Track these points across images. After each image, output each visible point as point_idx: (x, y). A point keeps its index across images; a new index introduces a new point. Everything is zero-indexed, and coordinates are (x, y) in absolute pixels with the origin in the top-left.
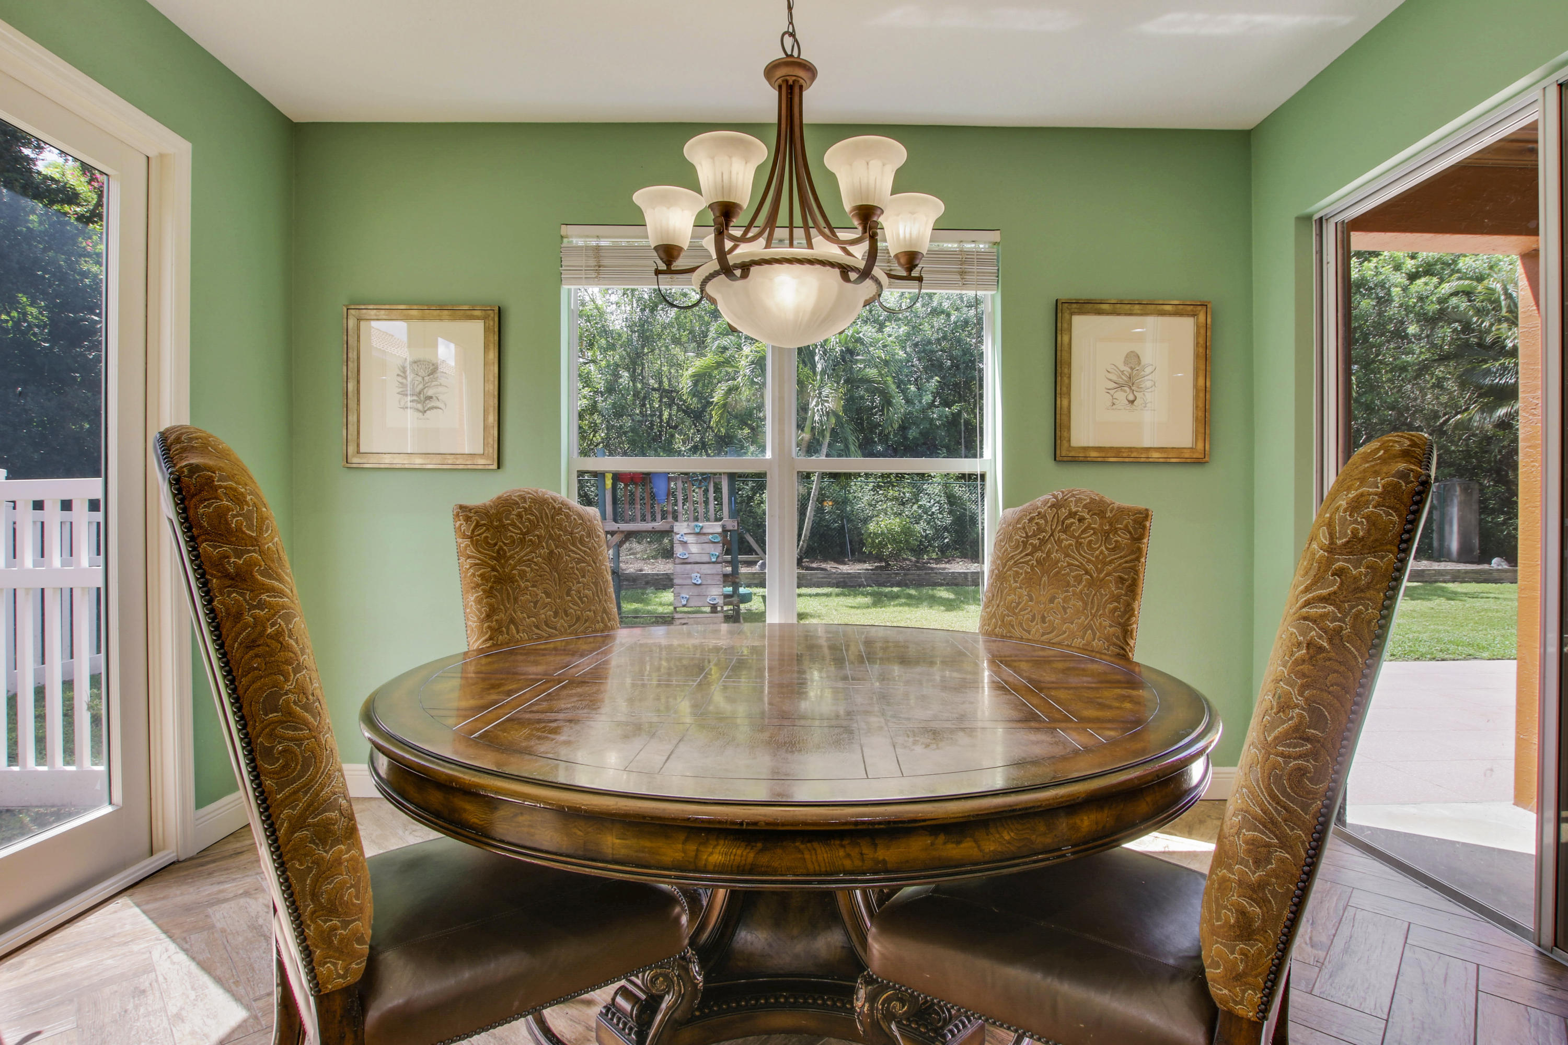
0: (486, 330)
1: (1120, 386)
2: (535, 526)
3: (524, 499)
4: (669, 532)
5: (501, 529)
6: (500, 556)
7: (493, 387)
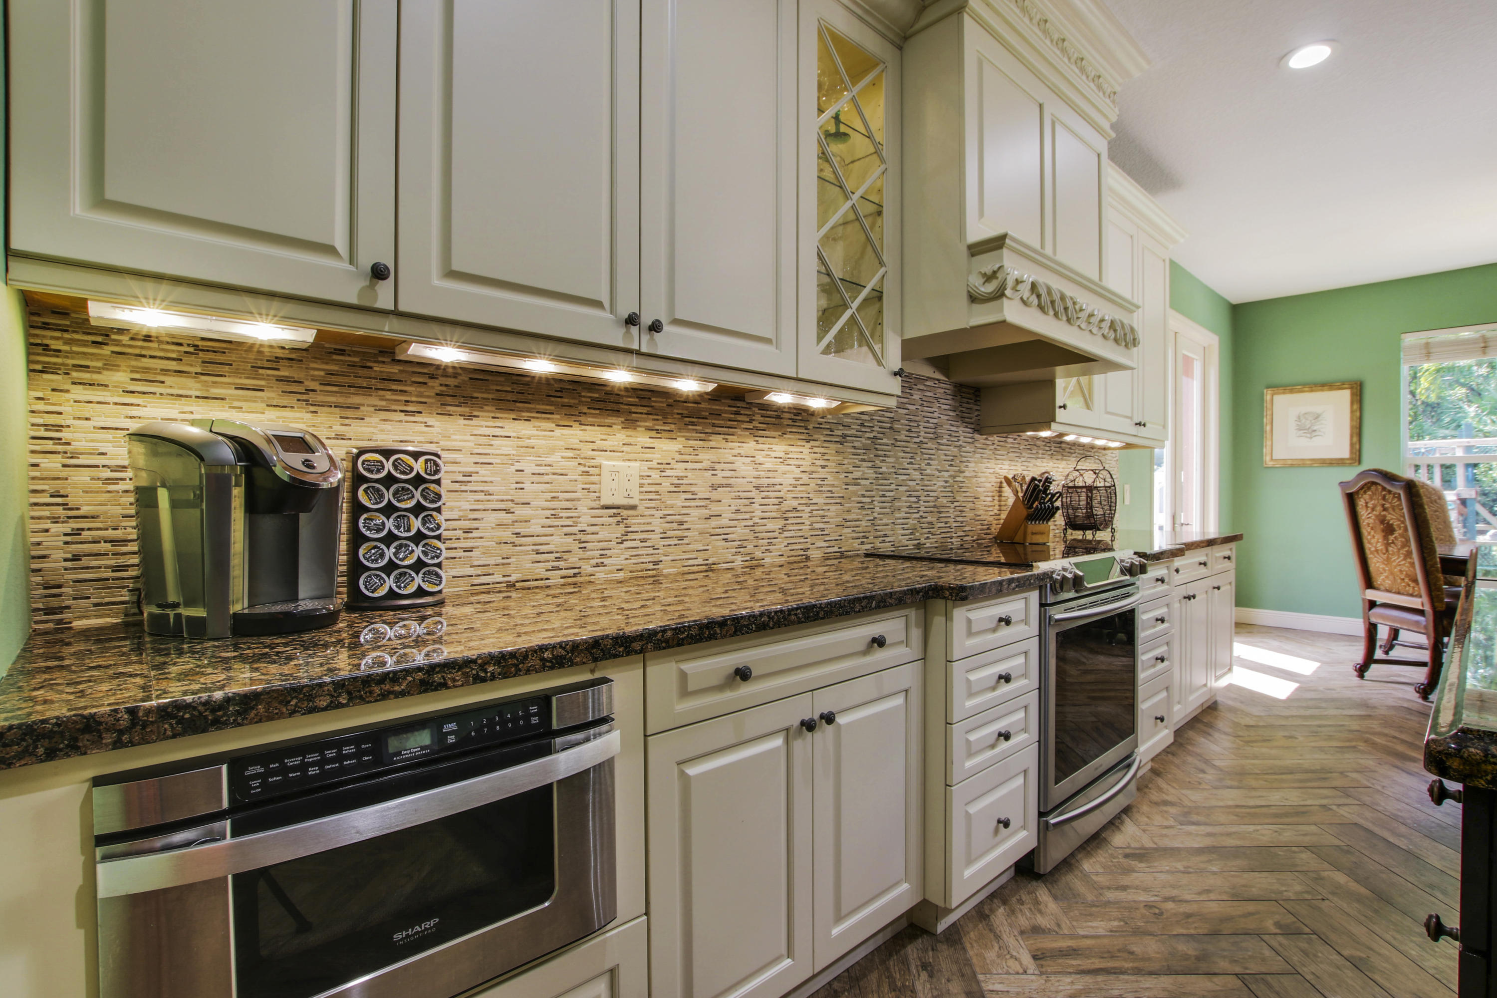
7: (1356, 423)
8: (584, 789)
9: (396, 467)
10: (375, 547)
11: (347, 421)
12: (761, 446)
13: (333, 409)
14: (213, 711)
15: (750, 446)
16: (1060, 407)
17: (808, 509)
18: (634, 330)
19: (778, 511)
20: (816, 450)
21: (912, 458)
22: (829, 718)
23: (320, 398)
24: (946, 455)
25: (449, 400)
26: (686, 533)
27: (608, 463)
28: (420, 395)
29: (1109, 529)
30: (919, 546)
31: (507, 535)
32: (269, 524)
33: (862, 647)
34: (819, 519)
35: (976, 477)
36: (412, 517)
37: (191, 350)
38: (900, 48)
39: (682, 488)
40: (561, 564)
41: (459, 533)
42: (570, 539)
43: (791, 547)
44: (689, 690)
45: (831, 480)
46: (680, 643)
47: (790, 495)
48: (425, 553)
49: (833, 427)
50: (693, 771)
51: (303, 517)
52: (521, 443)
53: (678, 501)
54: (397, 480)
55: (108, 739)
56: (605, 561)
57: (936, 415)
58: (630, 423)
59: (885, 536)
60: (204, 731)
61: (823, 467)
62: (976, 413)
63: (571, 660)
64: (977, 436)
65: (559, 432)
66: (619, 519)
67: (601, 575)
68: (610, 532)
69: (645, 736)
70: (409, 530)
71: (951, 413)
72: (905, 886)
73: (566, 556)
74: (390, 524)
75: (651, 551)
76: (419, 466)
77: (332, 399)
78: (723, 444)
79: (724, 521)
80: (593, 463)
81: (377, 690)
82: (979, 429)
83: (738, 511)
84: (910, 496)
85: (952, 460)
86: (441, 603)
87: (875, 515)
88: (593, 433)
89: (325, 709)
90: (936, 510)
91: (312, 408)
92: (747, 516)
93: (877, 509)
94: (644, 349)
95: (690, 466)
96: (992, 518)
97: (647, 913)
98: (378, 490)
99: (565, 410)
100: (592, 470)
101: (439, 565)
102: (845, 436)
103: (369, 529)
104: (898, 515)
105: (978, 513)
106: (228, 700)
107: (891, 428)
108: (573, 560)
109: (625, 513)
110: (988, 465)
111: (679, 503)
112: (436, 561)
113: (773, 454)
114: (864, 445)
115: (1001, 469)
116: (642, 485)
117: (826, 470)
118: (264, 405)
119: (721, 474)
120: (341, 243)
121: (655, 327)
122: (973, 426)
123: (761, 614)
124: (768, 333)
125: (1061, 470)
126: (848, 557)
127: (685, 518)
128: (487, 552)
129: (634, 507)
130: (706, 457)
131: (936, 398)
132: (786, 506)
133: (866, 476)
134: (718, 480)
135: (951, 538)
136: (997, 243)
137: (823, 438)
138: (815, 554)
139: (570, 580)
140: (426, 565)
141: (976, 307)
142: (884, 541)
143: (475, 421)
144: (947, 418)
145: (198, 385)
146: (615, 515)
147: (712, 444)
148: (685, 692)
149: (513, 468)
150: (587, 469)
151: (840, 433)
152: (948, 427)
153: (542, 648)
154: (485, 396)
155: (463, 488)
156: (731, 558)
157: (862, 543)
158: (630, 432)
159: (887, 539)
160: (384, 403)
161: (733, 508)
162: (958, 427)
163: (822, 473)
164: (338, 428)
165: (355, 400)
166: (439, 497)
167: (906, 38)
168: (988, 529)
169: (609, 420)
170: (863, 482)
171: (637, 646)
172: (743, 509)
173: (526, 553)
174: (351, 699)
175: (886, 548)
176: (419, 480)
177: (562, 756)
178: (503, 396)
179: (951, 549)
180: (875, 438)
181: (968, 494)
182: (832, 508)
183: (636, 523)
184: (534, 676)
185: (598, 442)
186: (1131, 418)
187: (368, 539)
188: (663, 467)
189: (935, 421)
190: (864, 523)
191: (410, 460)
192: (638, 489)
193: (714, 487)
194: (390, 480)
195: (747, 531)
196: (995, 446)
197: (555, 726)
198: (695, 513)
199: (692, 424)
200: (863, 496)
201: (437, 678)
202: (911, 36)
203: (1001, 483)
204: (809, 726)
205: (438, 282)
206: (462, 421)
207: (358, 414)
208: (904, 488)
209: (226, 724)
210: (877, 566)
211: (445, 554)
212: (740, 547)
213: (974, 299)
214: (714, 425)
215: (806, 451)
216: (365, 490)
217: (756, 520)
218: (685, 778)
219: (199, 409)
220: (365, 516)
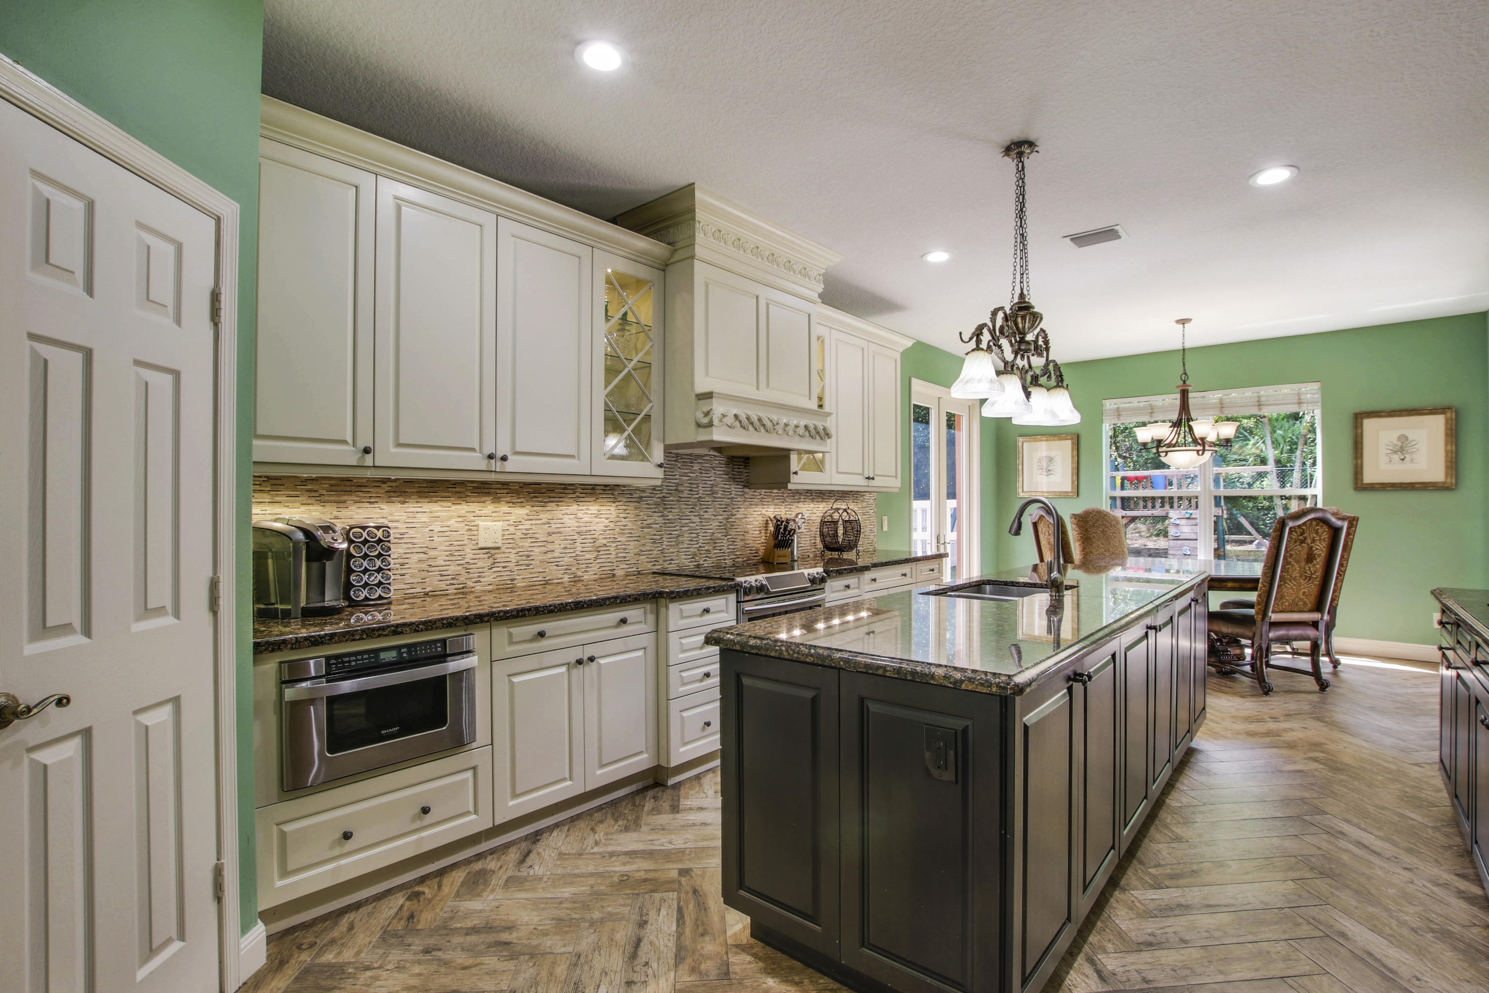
0: (1073, 443)
1: (1395, 452)
2: (1097, 520)
3: (1093, 511)
4: (1165, 518)
5: (1086, 522)
6: (1086, 530)
7: (1075, 465)
8: (461, 681)
9: (368, 535)
10: (358, 575)
11: (340, 509)
12: (581, 508)
13: (333, 504)
14: (321, 638)
15: (574, 508)
16: (794, 473)
17: (614, 545)
18: (493, 461)
19: (593, 546)
20: (620, 507)
21: (692, 508)
22: (592, 659)
23: (327, 498)
24: (720, 505)
25: (393, 494)
26: (532, 562)
27: (482, 524)
28: (378, 493)
29: (855, 551)
30: (698, 566)
31: (424, 566)
32: (315, 565)
33: (615, 623)
34: (622, 550)
35: (745, 518)
36: (376, 560)
37: (266, 479)
38: (664, 271)
39: (529, 536)
40: (455, 582)
41: (398, 566)
42: (460, 568)
43: (602, 569)
44: (514, 641)
45: (630, 525)
46: (507, 618)
47: (601, 537)
48: (383, 577)
49: (632, 492)
50: (516, 679)
51: (328, 564)
52: (432, 515)
53: (527, 543)
54: (369, 541)
55: (289, 646)
56: (481, 579)
57: (712, 478)
58: (496, 500)
59: (672, 560)
60: (318, 645)
61: (625, 518)
62: (746, 475)
63: (455, 624)
64: (746, 490)
65: (454, 507)
66: (490, 555)
67: (478, 587)
68: (484, 563)
69: (491, 661)
70: (375, 566)
71: (725, 476)
72: (645, 756)
73: (457, 577)
74: (365, 564)
75: (509, 573)
76: (379, 534)
77: (333, 498)
78: (556, 508)
79: (556, 554)
80: (474, 523)
81: (377, 633)
82: (747, 485)
83: (565, 548)
84: (691, 533)
85: (726, 508)
86: (390, 603)
87: (664, 547)
88: (474, 507)
89: (358, 640)
90: (712, 541)
91: (323, 504)
92: (572, 551)
93: (665, 543)
94: (498, 470)
95: (534, 522)
96: (759, 545)
97: (492, 744)
98: (360, 547)
99: (458, 495)
100: (473, 528)
101: (389, 584)
102: (641, 497)
103: (355, 566)
104: (681, 546)
105: (747, 542)
106: (326, 635)
107: (676, 490)
108: (462, 579)
109: (493, 551)
110: (756, 509)
111: (527, 545)
112: (388, 582)
113: (590, 512)
114: (655, 502)
115: (767, 511)
116: (503, 535)
117: (627, 519)
118: (299, 504)
119: (554, 526)
120: (349, 439)
121: (504, 459)
122: (743, 484)
123: (550, 606)
124: (573, 452)
125: (821, 509)
126: (643, 574)
127: (531, 553)
128: (413, 576)
129: (498, 548)
130: (544, 517)
131: (712, 468)
132: (598, 543)
133: (657, 522)
134: (550, 530)
135: (725, 560)
136: (709, 396)
137: (625, 500)
138: (619, 573)
139: (460, 591)
140: (383, 584)
141: (701, 430)
142: (671, 564)
143: (406, 505)
144: (721, 480)
145: (269, 497)
146: (487, 553)
147: (549, 508)
148: (511, 642)
149: (427, 530)
150: (470, 527)
151: (637, 496)
152: (722, 486)
153: (443, 619)
154: (412, 490)
155: (400, 541)
156: (561, 576)
157: (654, 565)
158: (496, 505)
159: (673, 562)
160: (358, 499)
161: (562, 546)
162: (730, 485)
163: (624, 522)
164: (335, 513)
165: (345, 498)
166: (389, 549)
167: (667, 265)
168: (756, 553)
169: (484, 499)
170: (654, 526)
171: (486, 619)
172: (569, 546)
173: (435, 576)
174: (367, 636)
175: (672, 568)
176: (380, 541)
177: (451, 664)
178: (422, 490)
179: (725, 567)
180: (664, 497)
181: (738, 530)
182: (631, 543)
183: (500, 557)
184: (439, 630)
185: (477, 512)
186: (862, 474)
187: (355, 571)
188: (517, 524)
189: (711, 483)
190: (655, 552)
191: (375, 531)
192: (501, 538)
193: (550, 534)
194: (366, 541)
195: (572, 559)
196: (762, 496)
197: (448, 652)
198: (537, 550)
199: (536, 497)
200: (655, 535)
201: (399, 629)
202: (669, 264)
203: (767, 521)
204: (580, 662)
205: (393, 450)
206: (400, 505)
207: (345, 505)
208: (687, 528)
209: (325, 643)
210: (666, 580)
211: (393, 577)
212: (567, 569)
213: (699, 425)
214: (550, 497)
215: (613, 508)
216: (354, 547)
217: (578, 553)
218: (512, 684)
219: (269, 508)
220: (353, 560)
